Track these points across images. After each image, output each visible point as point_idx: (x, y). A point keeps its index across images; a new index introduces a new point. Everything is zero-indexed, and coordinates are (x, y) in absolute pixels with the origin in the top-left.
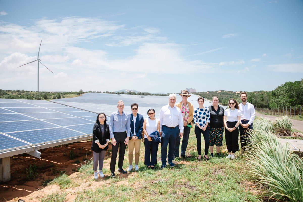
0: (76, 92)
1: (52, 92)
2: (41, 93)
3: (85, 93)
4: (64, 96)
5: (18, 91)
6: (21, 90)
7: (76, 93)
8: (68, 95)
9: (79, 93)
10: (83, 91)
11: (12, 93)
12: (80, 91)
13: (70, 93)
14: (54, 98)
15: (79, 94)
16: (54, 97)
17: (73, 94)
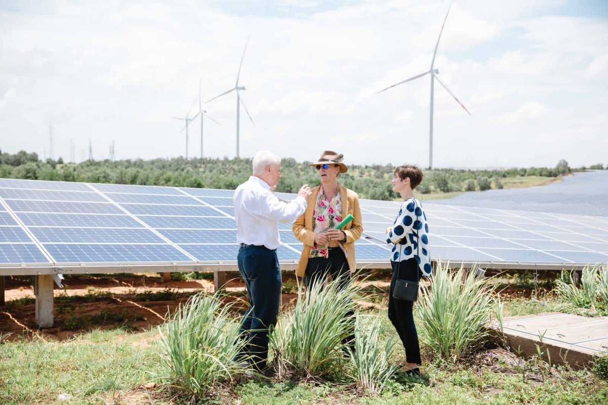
0: (546, 168)
1: (469, 170)
2: (438, 172)
3: (577, 170)
4: (503, 181)
5: (377, 168)
6: (384, 164)
7: (543, 173)
8: (518, 179)
9: (554, 172)
10: (569, 166)
11: (362, 173)
12: (560, 165)
13: (524, 173)
14: (470, 189)
15: (555, 176)
16: (469, 185)
17: (534, 174)
